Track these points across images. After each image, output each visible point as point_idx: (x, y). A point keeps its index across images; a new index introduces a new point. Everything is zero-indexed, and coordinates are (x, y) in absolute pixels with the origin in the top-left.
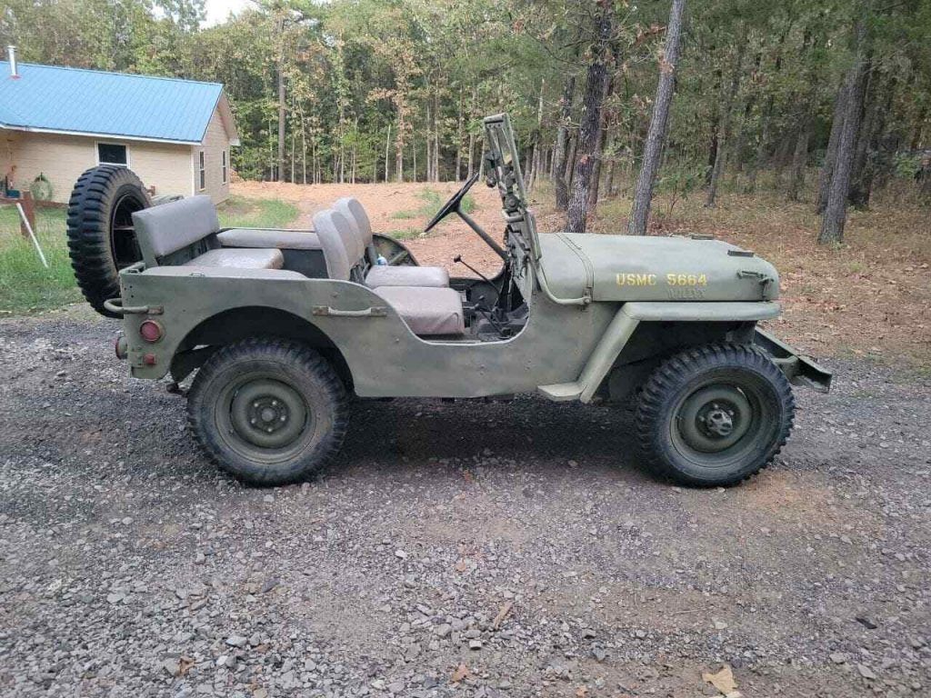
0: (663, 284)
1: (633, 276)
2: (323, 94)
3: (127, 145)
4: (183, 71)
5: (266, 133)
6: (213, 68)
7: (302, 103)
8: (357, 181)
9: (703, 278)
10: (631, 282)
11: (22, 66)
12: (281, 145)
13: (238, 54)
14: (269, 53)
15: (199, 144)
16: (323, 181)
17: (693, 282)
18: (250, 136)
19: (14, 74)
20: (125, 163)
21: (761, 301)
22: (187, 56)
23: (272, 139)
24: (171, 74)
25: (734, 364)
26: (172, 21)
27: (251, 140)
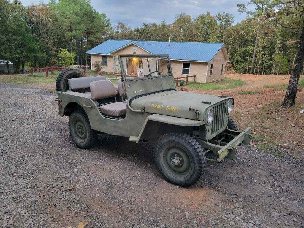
0: (164, 109)
1: (157, 105)
2: (271, 43)
3: (190, 63)
4: (223, 40)
5: (247, 58)
6: (232, 38)
7: (261, 47)
8: (279, 74)
9: (178, 109)
10: (155, 107)
11: (172, 43)
12: (253, 61)
13: (241, 33)
14: (252, 31)
15: (209, 62)
16: (266, 74)
17: (174, 110)
18: (242, 59)
19: (169, 45)
20: (189, 68)
21: (196, 120)
22: (225, 35)
23: (249, 59)
24: (219, 41)
25: (176, 140)
26: (222, 24)
27: (242, 60)
